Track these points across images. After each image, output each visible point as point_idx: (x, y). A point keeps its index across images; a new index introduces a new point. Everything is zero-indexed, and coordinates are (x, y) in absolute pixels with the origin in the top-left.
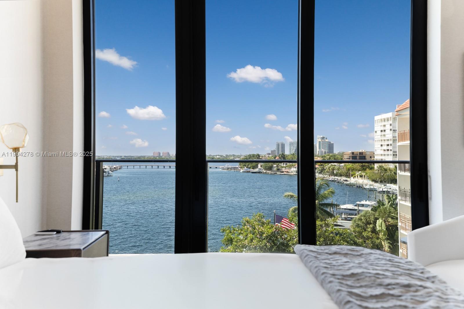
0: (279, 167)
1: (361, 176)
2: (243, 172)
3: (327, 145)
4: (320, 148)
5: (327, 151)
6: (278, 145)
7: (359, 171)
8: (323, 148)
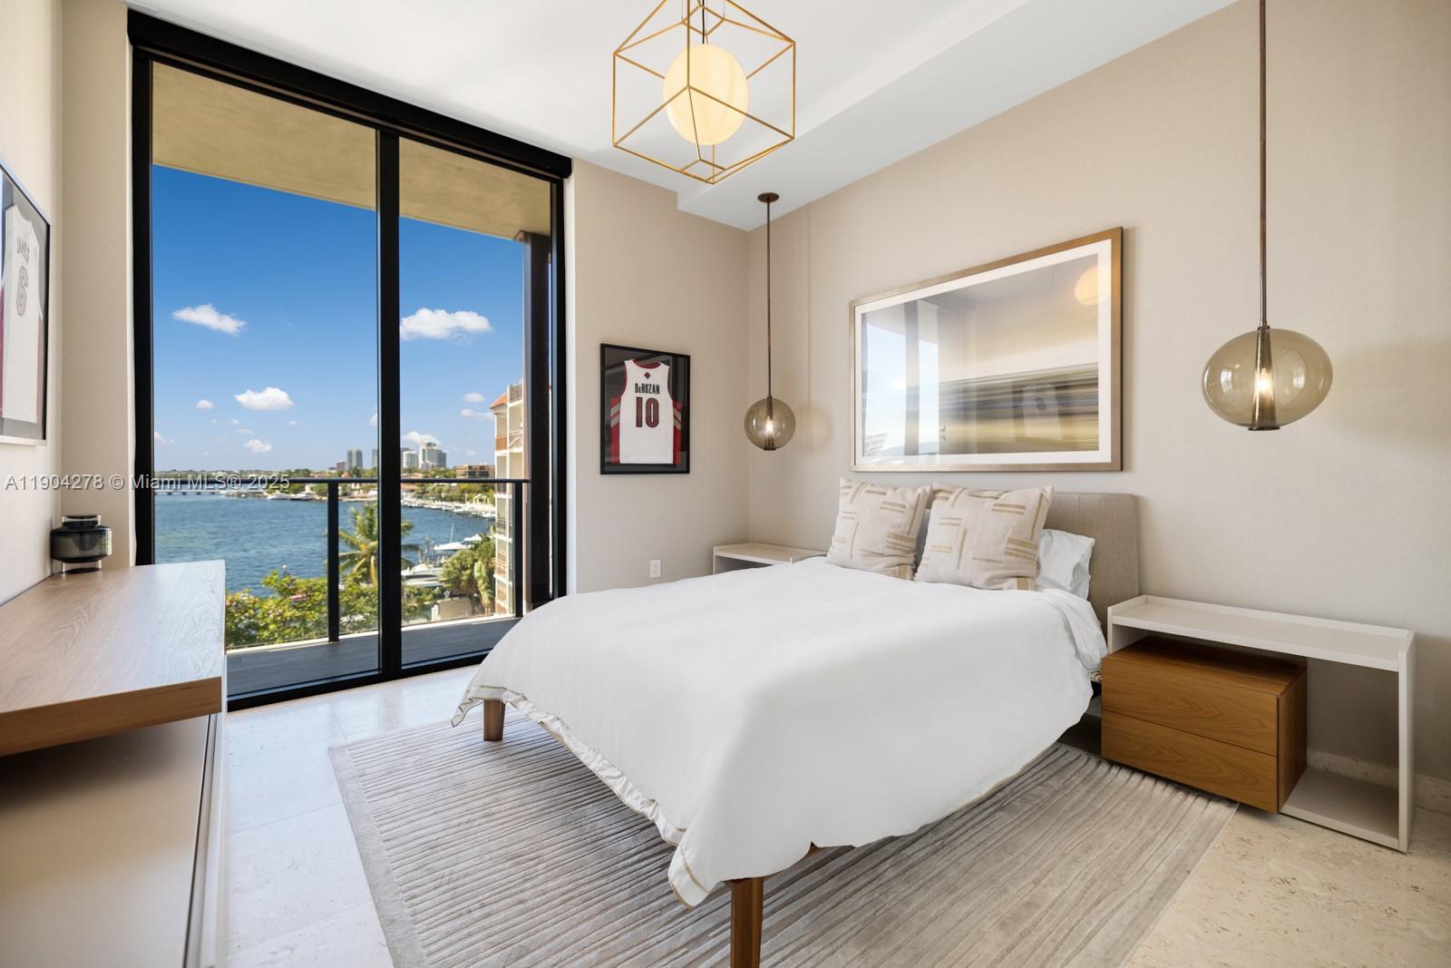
0: (348, 491)
1: (481, 500)
2: (273, 499)
3: (436, 456)
4: (424, 459)
5: (435, 464)
6: (350, 454)
7: (479, 493)
8: (428, 459)
